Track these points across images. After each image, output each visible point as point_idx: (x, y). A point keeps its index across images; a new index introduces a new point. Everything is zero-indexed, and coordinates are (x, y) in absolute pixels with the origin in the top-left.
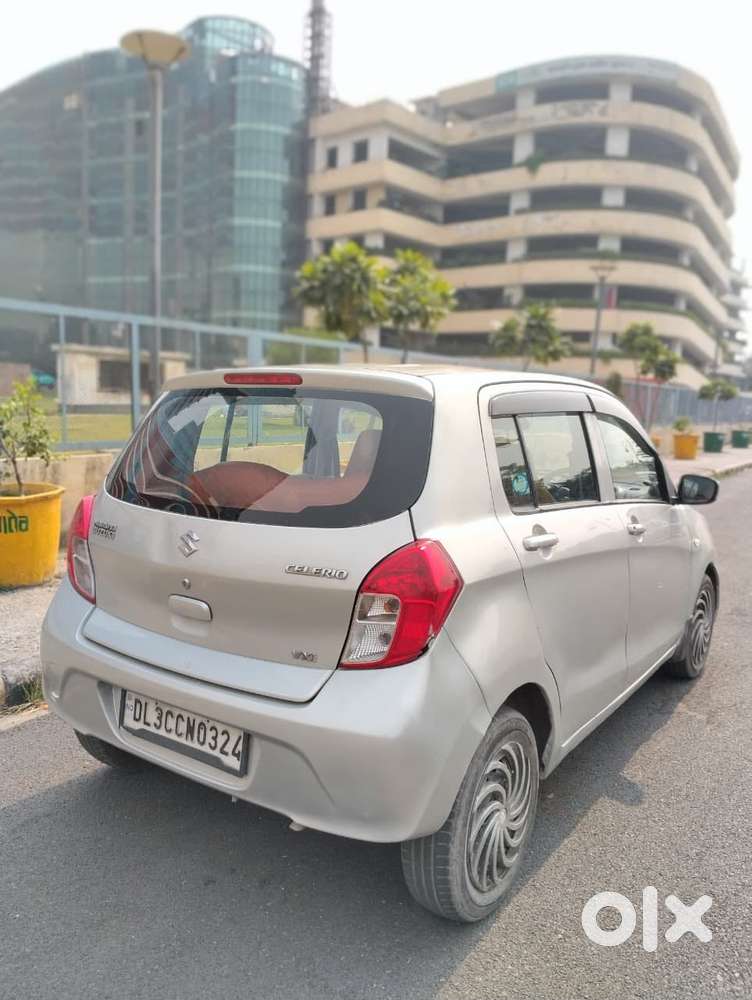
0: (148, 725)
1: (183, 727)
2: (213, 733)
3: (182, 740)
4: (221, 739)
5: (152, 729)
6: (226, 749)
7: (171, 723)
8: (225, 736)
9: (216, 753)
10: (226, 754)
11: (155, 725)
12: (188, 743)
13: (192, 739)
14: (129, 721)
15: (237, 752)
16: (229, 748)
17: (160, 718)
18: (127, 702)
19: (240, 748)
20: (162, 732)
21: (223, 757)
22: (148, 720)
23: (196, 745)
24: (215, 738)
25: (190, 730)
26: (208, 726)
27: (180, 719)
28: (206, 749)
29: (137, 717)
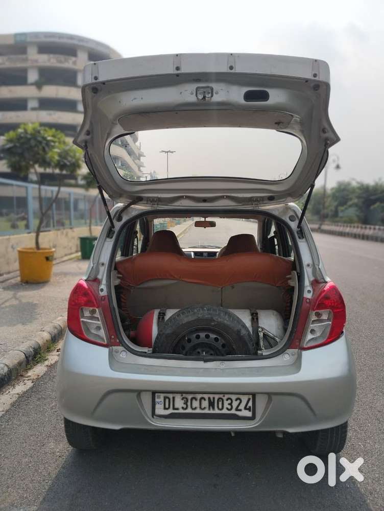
0: (177, 409)
1: (205, 404)
2: (229, 401)
3: (206, 411)
4: (235, 404)
5: (181, 411)
6: (239, 408)
7: (196, 404)
8: (238, 401)
9: (233, 411)
10: (240, 410)
11: (183, 408)
12: (212, 411)
13: (214, 408)
14: (160, 410)
15: (248, 407)
16: (242, 407)
17: (186, 403)
18: (157, 400)
19: (250, 404)
20: (189, 411)
21: (238, 413)
22: (176, 406)
23: (217, 411)
24: (231, 404)
25: (211, 404)
26: (225, 399)
27: (203, 400)
28: (225, 411)
29: (167, 406)
